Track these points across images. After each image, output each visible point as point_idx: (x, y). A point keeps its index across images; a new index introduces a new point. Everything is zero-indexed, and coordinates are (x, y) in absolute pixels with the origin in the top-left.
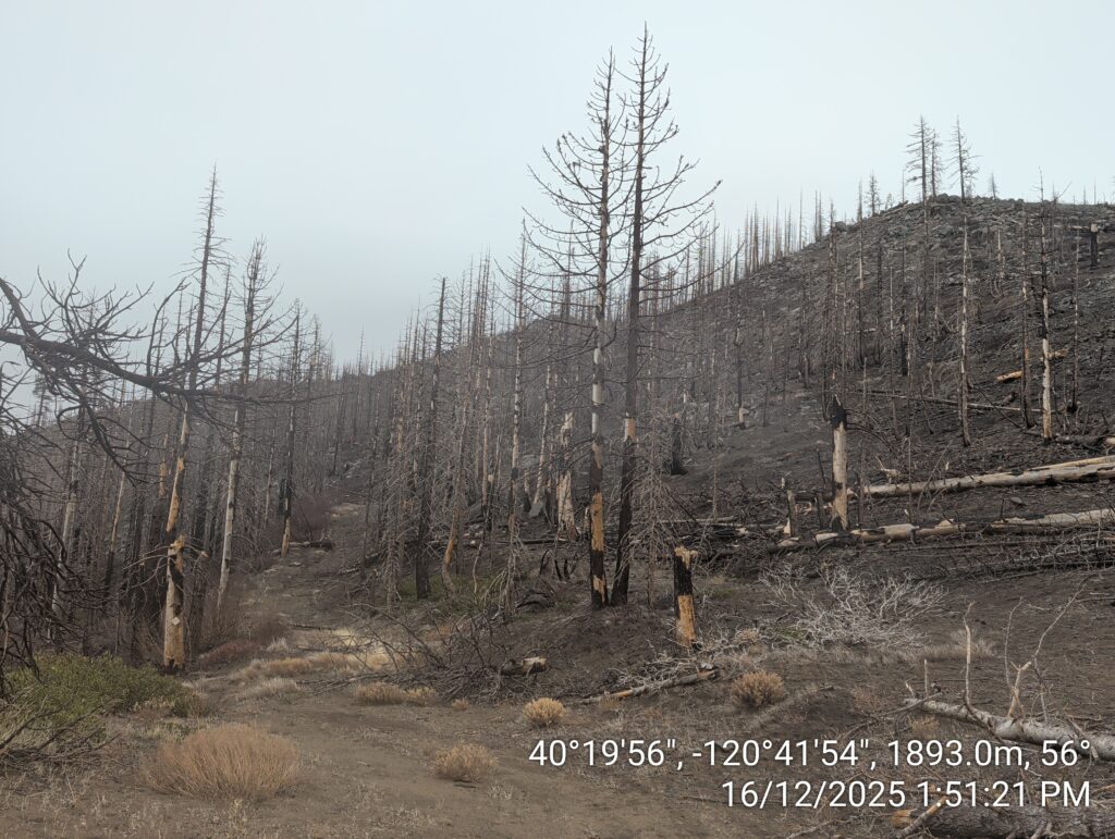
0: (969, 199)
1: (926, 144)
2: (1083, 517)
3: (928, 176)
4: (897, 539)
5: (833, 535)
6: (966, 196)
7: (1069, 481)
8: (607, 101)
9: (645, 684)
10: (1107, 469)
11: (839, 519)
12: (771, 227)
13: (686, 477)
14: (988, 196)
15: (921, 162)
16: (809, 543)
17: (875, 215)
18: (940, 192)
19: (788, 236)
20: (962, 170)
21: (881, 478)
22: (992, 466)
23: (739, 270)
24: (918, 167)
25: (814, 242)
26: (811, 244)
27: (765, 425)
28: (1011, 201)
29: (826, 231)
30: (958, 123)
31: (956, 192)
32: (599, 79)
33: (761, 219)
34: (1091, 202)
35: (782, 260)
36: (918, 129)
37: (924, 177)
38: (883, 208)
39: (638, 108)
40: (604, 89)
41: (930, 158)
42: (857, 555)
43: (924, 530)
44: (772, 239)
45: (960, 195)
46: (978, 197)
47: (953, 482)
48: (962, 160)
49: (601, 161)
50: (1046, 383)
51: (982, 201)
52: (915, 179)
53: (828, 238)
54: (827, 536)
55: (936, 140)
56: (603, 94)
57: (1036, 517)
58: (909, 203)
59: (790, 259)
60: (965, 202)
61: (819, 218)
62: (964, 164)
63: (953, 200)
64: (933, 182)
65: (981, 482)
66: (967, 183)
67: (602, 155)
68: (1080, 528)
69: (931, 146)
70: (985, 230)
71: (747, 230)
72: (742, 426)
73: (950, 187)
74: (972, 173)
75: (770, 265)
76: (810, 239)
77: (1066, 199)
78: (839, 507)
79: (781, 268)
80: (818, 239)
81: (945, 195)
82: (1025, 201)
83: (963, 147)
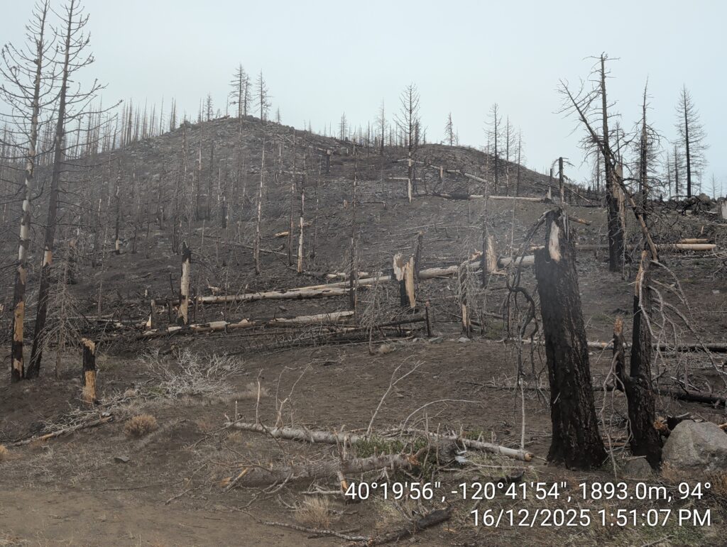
0: (265, 121)
1: (242, 83)
2: (314, 318)
3: (243, 103)
4: (217, 330)
5: (179, 328)
6: (263, 119)
7: (309, 297)
8: (42, 29)
9: (63, 429)
10: (327, 291)
11: (182, 317)
12: (141, 116)
13: (76, 286)
14: (276, 121)
15: (238, 93)
16: (163, 333)
17: (209, 121)
18: (249, 114)
19: (152, 123)
20: (262, 103)
21: (209, 292)
22: (270, 288)
23: (116, 141)
24: (237, 95)
25: (169, 131)
26: (167, 133)
27: (134, 252)
28: (288, 127)
29: (178, 126)
30: (261, 74)
31: (257, 115)
32: (36, 12)
33: (134, 110)
34: (328, 135)
35: (148, 140)
38: (214, 117)
39: (66, 38)
40: (41, 20)
41: (244, 91)
42: (193, 340)
43: (232, 325)
44: (141, 124)
45: (260, 118)
46: (270, 121)
47: (249, 296)
48: (262, 97)
49: (36, 70)
50: (301, 242)
51: (271, 124)
52: (235, 103)
53: (179, 130)
54: (175, 328)
55: (249, 82)
56: (40, 23)
57: (291, 318)
58: (231, 117)
59: (153, 140)
60: (262, 123)
61: (174, 117)
62: (263, 100)
63: (256, 120)
64: (245, 107)
65: (264, 296)
66: (264, 111)
67: (37, 66)
68: (313, 324)
69: (245, 85)
70: (273, 142)
71: (124, 115)
72: (118, 252)
73: (254, 111)
74: (267, 106)
75: (139, 142)
76: (167, 129)
77: (316, 131)
78: (183, 310)
79: (147, 145)
80: (172, 129)
81: (252, 116)
82: (295, 128)
83: (264, 89)
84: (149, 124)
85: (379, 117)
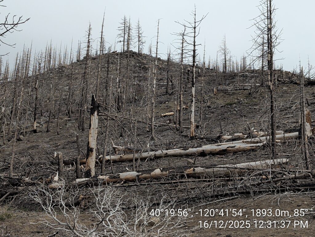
0: (141, 54)
3: (126, 41)
6: (140, 52)
12: (57, 53)
14: (148, 54)
17: (103, 54)
18: (130, 49)
20: (139, 41)
24: (122, 36)
25: (76, 62)
26: (75, 62)
29: (82, 58)
31: (136, 50)
33: (53, 49)
35: (62, 68)
36: (123, 21)
37: (124, 41)
38: (106, 52)
44: (57, 59)
45: (137, 52)
46: (144, 54)
48: (139, 37)
52: (120, 41)
53: (83, 61)
55: (130, 27)
58: (117, 52)
59: (64, 67)
60: (138, 55)
62: (140, 39)
63: (135, 53)
64: (127, 44)
66: (141, 47)
69: (128, 29)
73: (134, 47)
74: (143, 43)
76: (75, 60)
79: (61, 70)
80: (78, 60)
81: (132, 51)
83: (140, 32)
84: (62, 58)
85: (222, 46)
